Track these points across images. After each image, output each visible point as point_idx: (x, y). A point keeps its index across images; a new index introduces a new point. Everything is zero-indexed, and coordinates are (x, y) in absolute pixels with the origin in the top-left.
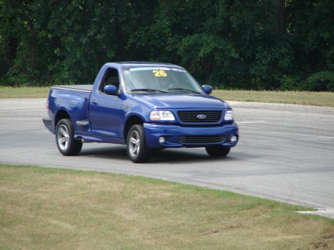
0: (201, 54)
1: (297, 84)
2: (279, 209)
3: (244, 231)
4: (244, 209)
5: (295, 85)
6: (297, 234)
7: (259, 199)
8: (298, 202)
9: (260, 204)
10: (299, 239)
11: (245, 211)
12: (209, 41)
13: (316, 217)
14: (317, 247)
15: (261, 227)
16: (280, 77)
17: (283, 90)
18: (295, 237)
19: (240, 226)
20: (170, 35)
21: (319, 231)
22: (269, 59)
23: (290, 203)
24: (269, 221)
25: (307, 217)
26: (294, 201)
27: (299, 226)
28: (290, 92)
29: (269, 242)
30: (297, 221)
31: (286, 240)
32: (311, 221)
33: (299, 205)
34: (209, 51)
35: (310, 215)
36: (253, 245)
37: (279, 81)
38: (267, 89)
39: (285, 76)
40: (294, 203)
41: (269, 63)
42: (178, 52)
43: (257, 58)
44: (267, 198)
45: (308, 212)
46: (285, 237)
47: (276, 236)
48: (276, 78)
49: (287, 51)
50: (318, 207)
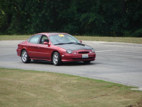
0: (90, 21)
1: (131, 34)
2: (123, 88)
3: (108, 97)
4: (108, 88)
5: (130, 35)
6: (130, 99)
7: (114, 83)
8: (131, 85)
9: (115, 86)
10: (131, 100)
11: (108, 89)
12: (93, 16)
13: (139, 91)
14: (139, 104)
15: (115, 96)
16: (123, 31)
17: (125, 37)
18: (130, 100)
19: (106, 95)
20: (77, 13)
21: (140, 97)
22: (119, 23)
23: (127, 85)
24: (119, 93)
25: (134, 91)
26: (129, 84)
27: (131, 95)
28: (127, 38)
29: (118, 102)
30: (130, 93)
31: (126, 101)
32: (136, 93)
33: (131, 86)
34: (93, 20)
35: (136, 90)
36: (112, 103)
37: (123, 33)
38: (118, 36)
39: (125, 31)
40: (129, 85)
41: (119, 25)
42: (80, 21)
43: (114, 23)
44: (117, 83)
45: (135, 89)
46: (125, 100)
47: (121, 99)
48: (122, 32)
49: (126, 20)
50: (140, 87)
